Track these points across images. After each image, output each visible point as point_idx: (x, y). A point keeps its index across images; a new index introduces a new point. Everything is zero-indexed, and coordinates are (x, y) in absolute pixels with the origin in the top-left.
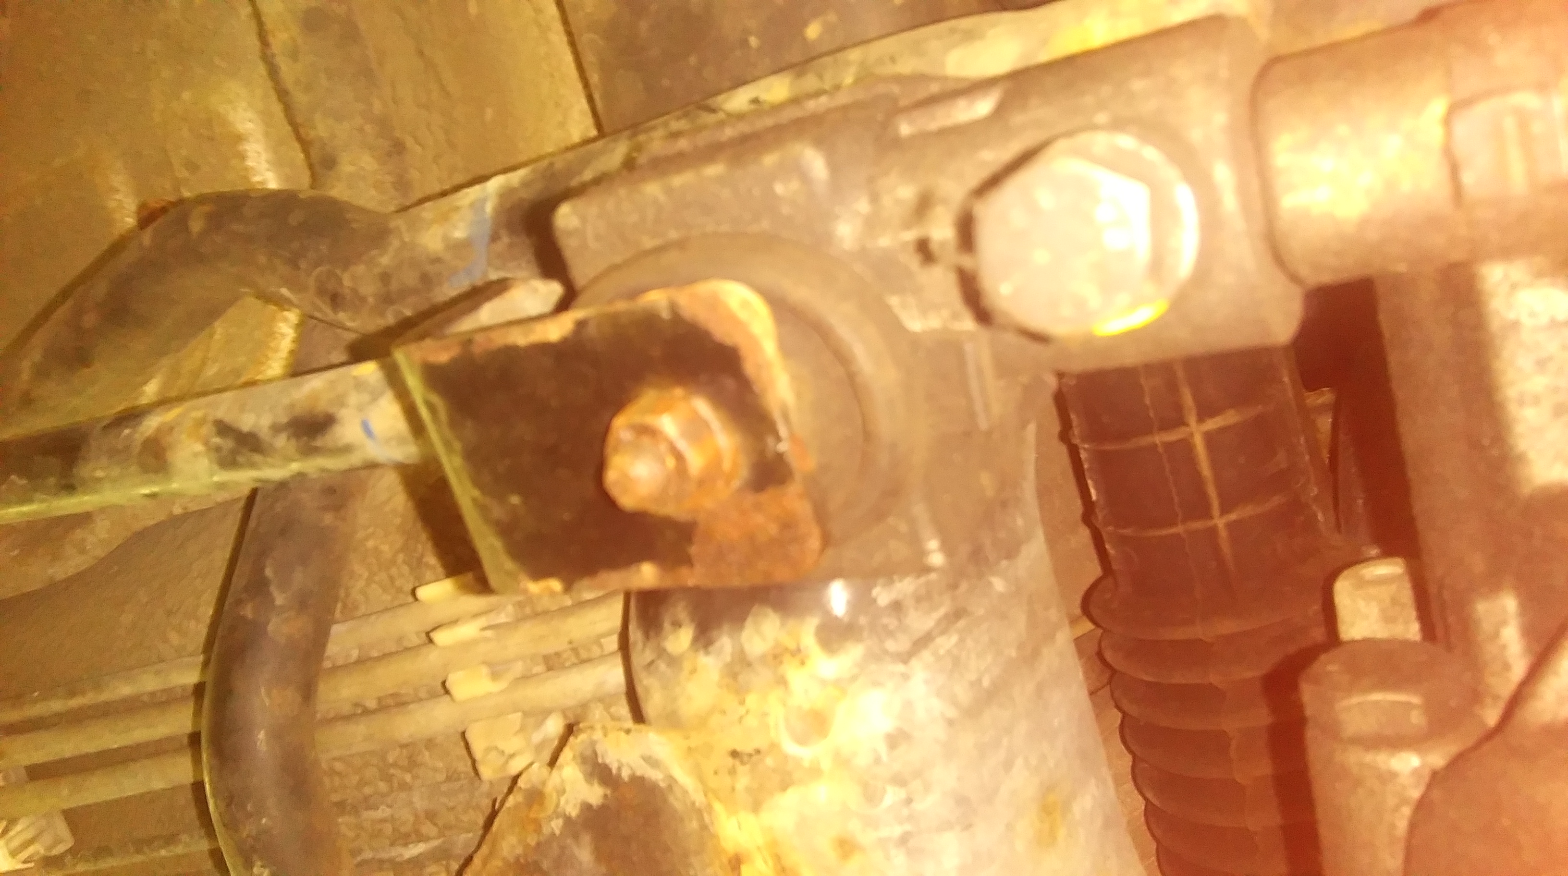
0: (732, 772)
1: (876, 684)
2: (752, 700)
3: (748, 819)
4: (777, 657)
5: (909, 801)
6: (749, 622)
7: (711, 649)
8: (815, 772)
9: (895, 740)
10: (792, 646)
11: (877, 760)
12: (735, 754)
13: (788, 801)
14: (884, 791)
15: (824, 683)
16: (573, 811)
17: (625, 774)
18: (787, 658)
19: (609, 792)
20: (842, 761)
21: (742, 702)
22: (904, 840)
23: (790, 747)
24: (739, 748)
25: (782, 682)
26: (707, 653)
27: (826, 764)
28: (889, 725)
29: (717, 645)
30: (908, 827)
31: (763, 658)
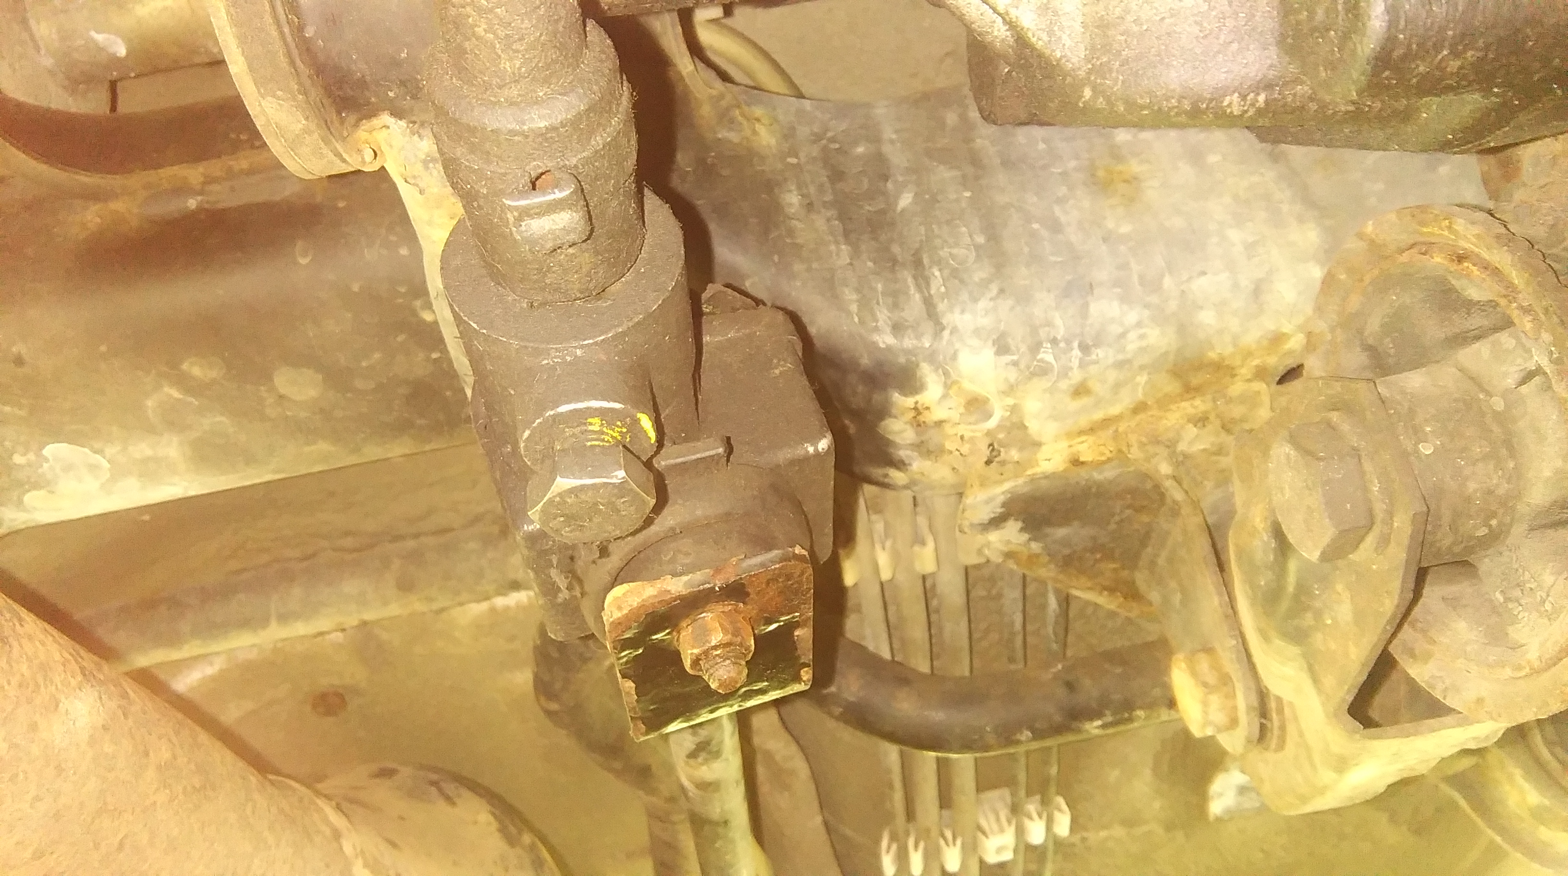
0: (1003, 463)
1: (954, 357)
2: (949, 445)
3: (1043, 453)
4: (918, 424)
5: (1054, 341)
6: (890, 437)
7: (907, 462)
8: (1014, 409)
9: (1002, 348)
10: (912, 414)
11: (1015, 364)
12: (988, 462)
13: (1034, 426)
14: (1042, 360)
15: (945, 396)
16: (1025, 536)
17: (999, 510)
18: (921, 418)
19: (1013, 518)
20: (1010, 390)
21: (951, 452)
22: (1085, 348)
23: (992, 423)
24: (985, 459)
25: (940, 424)
26: (910, 465)
27: (1010, 401)
28: (988, 353)
29: (904, 458)
30: (1076, 344)
31: (918, 434)
